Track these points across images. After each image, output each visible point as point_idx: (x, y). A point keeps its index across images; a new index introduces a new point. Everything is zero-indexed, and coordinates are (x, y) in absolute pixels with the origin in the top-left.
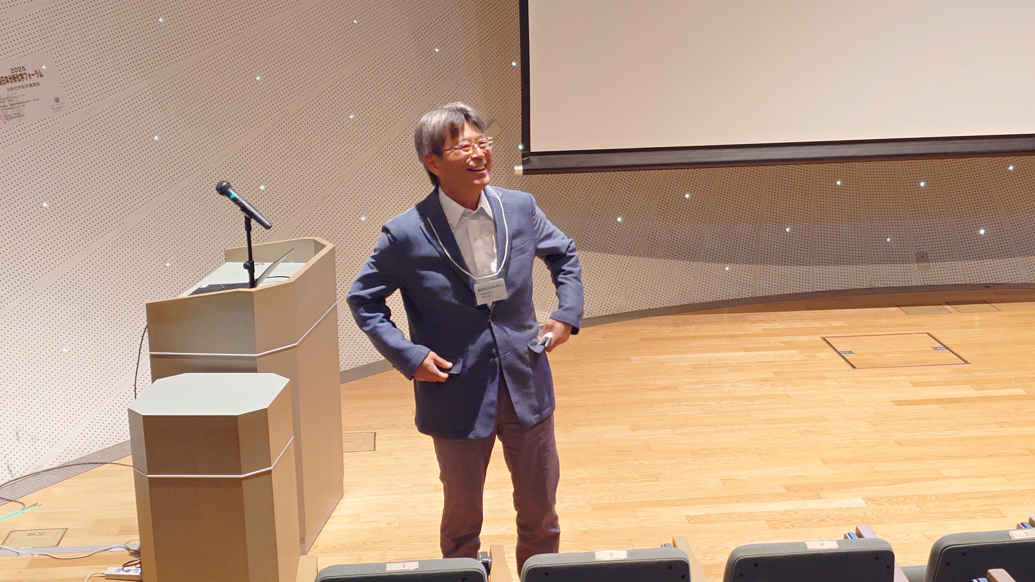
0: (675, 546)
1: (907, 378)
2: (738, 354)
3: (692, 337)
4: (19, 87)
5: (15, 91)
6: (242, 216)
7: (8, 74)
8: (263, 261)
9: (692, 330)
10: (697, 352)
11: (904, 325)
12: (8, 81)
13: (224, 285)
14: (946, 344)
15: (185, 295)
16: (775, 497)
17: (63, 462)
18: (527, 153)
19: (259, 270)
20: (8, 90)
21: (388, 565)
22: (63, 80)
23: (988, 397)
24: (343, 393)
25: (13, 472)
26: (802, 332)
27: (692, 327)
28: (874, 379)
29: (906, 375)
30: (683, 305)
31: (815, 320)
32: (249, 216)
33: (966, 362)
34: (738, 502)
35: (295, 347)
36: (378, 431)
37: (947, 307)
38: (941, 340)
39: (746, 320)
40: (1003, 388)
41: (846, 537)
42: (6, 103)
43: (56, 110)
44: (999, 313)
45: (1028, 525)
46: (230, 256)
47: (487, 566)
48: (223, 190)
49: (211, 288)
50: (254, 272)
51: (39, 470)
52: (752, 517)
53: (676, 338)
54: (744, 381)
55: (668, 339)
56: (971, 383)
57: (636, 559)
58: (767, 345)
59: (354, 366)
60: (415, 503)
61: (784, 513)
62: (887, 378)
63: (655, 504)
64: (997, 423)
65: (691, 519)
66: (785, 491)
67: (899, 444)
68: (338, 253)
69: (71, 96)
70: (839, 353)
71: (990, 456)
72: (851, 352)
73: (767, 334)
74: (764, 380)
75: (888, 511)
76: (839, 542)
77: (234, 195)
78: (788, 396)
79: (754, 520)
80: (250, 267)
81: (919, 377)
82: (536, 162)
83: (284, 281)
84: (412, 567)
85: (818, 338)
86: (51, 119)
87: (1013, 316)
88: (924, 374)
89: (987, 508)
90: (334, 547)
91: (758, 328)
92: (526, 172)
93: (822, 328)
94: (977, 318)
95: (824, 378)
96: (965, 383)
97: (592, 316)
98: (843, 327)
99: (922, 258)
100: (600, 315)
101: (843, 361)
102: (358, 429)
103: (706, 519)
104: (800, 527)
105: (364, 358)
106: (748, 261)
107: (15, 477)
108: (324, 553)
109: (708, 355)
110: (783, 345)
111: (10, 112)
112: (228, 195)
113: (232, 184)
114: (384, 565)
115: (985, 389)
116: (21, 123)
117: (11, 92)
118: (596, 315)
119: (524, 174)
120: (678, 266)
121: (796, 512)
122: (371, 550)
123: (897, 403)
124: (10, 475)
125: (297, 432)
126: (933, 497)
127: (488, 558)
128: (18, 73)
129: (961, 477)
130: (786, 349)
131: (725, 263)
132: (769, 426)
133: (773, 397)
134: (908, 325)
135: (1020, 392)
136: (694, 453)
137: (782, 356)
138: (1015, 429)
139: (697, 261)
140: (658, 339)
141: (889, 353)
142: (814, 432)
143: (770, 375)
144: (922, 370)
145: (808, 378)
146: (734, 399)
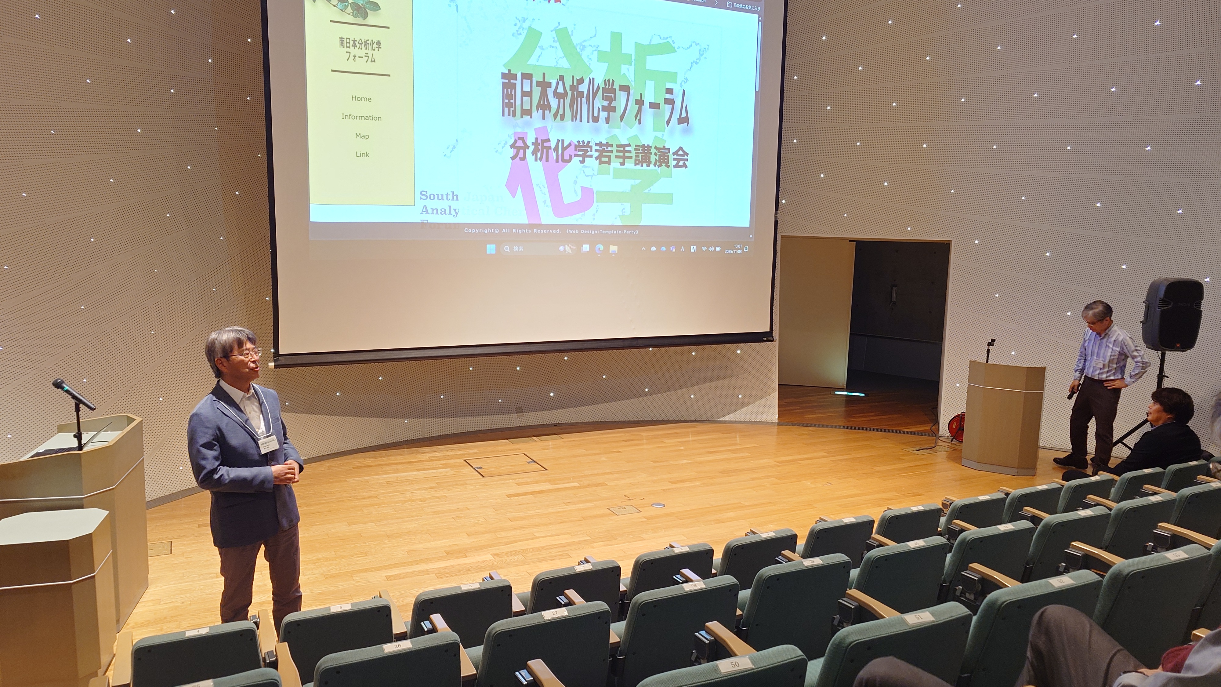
0: (381, 597)
1: (514, 481)
2: (414, 473)
3: (386, 464)
6: (73, 402)
8: (87, 431)
9: (385, 460)
10: (389, 473)
11: (510, 450)
13: (57, 449)
14: (534, 459)
15: (25, 458)
16: (439, 559)
18: (277, 354)
19: (85, 438)
21: (187, 632)
23: (559, 489)
24: (148, 516)
26: (452, 457)
28: (495, 483)
29: (513, 479)
30: (379, 445)
31: (459, 450)
32: (78, 402)
33: (546, 469)
34: (417, 564)
35: (113, 489)
36: (173, 540)
37: (534, 438)
38: (531, 457)
39: (419, 452)
40: (567, 483)
41: (483, 580)
44: (563, 440)
45: (584, 562)
46: (61, 429)
47: (257, 624)
48: (58, 385)
49: (47, 452)
50: (81, 439)
52: (426, 572)
53: (375, 466)
54: (419, 489)
55: (371, 466)
56: (549, 481)
57: (356, 608)
58: (432, 467)
59: (155, 498)
60: (202, 587)
61: (445, 568)
62: (503, 482)
63: (366, 570)
64: (564, 503)
65: (388, 578)
66: (445, 554)
67: (511, 520)
68: (144, 424)
70: (474, 469)
71: (561, 523)
72: (481, 468)
73: (431, 460)
74: (431, 488)
75: (506, 560)
76: (480, 583)
77: (67, 388)
78: (446, 497)
79: (428, 574)
80: (79, 436)
81: (520, 480)
82: (283, 360)
83: (106, 444)
84: (204, 631)
85: (461, 460)
87: (570, 441)
88: (523, 478)
89: (561, 553)
90: (142, 623)
91: (426, 456)
92: (276, 366)
93: (464, 454)
94: (550, 443)
95: (466, 484)
96: (546, 481)
97: (321, 455)
98: (476, 453)
99: (519, 410)
100: (326, 454)
101: (477, 473)
102: (159, 540)
103: (398, 577)
104: (456, 575)
105: (162, 491)
106: (418, 417)
108: (134, 628)
110: (441, 466)
112: (62, 388)
113: (64, 380)
114: (184, 632)
115: (557, 484)
118: (324, 454)
119: (275, 368)
120: (375, 421)
121: (453, 567)
122: (170, 622)
123: (508, 496)
125: (114, 548)
126: (531, 550)
127: (257, 619)
129: (546, 537)
130: (443, 468)
131: (404, 417)
132: (434, 516)
133: (437, 498)
134: (513, 450)
135: (576, 484)
136: (388, 536)
137: (441, 473)
138: (574, 506)
139: (388, 417)
140: (364, 467)
141: (503, 467)
142: (461, 517)
143: (434, 485)
144: (522, 475)
145: (457, 485)
146: (413, 501)
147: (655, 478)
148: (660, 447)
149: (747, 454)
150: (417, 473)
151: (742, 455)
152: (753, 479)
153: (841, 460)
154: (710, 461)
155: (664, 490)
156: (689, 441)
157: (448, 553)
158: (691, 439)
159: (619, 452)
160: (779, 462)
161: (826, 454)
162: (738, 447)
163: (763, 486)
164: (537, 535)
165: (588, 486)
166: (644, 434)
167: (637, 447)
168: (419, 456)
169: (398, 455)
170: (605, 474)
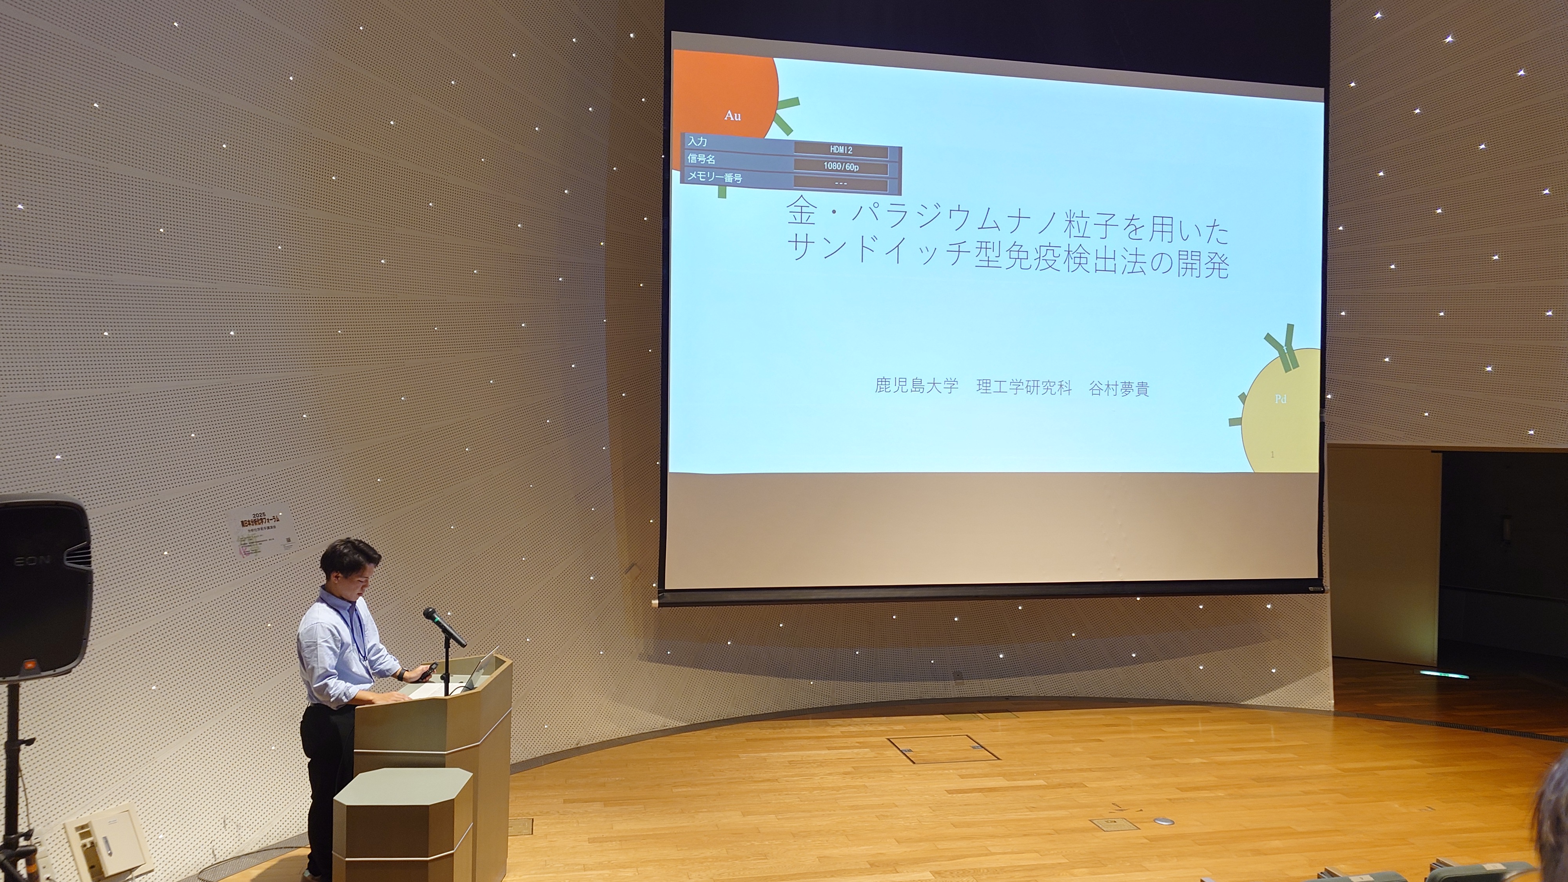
1: (955, 771)
2: (823, 752)
3: (787, 738)
4: (259, 529)
5: (254, 532)
6: (443, 637)
7: (251, 518)
8: (454, 673)
9: (786, 733)
10: (795, 750)
11: (947, 729)
12: (250, 524)
14: (981, 744)
17: (262, 846)
18: (662, 589)
20: (249, 531)
22: (296, 525)
23: (1018, 787)
24: (511, 784)
25: (217, 857)
26: (872, 734)
27: (787, 730)
28: (930, 772)
30: (778, 712)
31: (880, 724)
32: (449, 636)
33: (999, 759)
34: (832, 876)
35: (478, 745)
36: (534, 818)
38: (977, 741)
39: (828, 725)
40: (1028, 780)
42: (246, 542)
43: (286, 548)
44: (1018, 719)
48: (429, 615)
51: (240, 854)
53: (774, 739)
54: (830, 774)
56: (1004, 775)
58: (846, 745)
59: (518, 760)
62: (940, 772)
64: (1027, 808)
66: (869, 866)
67: (954, 825)
68: (514, 668)
69: (301, 537)
70: (901, 751)
71: (1025, 835)
72: (910, 751)
73: (845, 735)
74: (845, 774)
77: (438, 619)
78: (866, 787)
80: (446, 680)
81: (964, 771)
82: (668, 597)
85: (884, 739)
86: (282, 555)
88: (968, 768)
89: (1028, 879)
91: (838, 731)
92: (660, 605)
93: (887, 731)
94: (1000, 723)
95: (892, 771)
96: (999, 775)
98: (902, 730)
99: (958, 676)
100: (714, 719)
101: (905, 757)
102: (519, 816)
106: (827, 678)
107: (218, 861)
109: (801, 753)
110: (857, 744)
111: (248, 549)
112: (433, 619)
113: (436, 610)
115: (1016, 780)
116: (257, 558)
117: (251, 533)
118: (710, 720)
119: (659, 607)
120: (774, 681)
123: (950, 792)
124: (214, 859)
125: (475, 821)
126: (986, 871)
128: (259, 518)
129: (1005, 853)
130: (860, 748)
131: (810, 679)
132: (852, 811)
133: (854, 787)
134: (951, 729)
135: (1041, 782)
136: (794, 835)
137: (858, 754)
138: (1041, 813)
139: (789, 677)
140: (761, 739)
141: (939, 751)
142: (887, 816)
143: (850, 769)
144: (965, 765)
145: (879, 771)
146: (823, 789)
147: (1155, 781)
148: (1159, 737)
149: (1292, 756)
150: (827, 752)
151: (1282, 756)
152: (1306, 793)
153: (1443, 774)
154: (1236, 763)
155: (1170, 800)
156: (1198, 731)
157: (872, 865)
158: (1200, 728)
159: (1100, 740)
160: (1344, 770)
161: (1419, 763)
162: (1274, 744)
163: (1324, 804)
164: (993, 850)
165: (1059, 786)
166: (1133, 718)
167: (1125, 736)
168: (829, 729)
169: (801, 727)
170: (1081, 770)
